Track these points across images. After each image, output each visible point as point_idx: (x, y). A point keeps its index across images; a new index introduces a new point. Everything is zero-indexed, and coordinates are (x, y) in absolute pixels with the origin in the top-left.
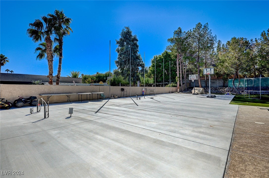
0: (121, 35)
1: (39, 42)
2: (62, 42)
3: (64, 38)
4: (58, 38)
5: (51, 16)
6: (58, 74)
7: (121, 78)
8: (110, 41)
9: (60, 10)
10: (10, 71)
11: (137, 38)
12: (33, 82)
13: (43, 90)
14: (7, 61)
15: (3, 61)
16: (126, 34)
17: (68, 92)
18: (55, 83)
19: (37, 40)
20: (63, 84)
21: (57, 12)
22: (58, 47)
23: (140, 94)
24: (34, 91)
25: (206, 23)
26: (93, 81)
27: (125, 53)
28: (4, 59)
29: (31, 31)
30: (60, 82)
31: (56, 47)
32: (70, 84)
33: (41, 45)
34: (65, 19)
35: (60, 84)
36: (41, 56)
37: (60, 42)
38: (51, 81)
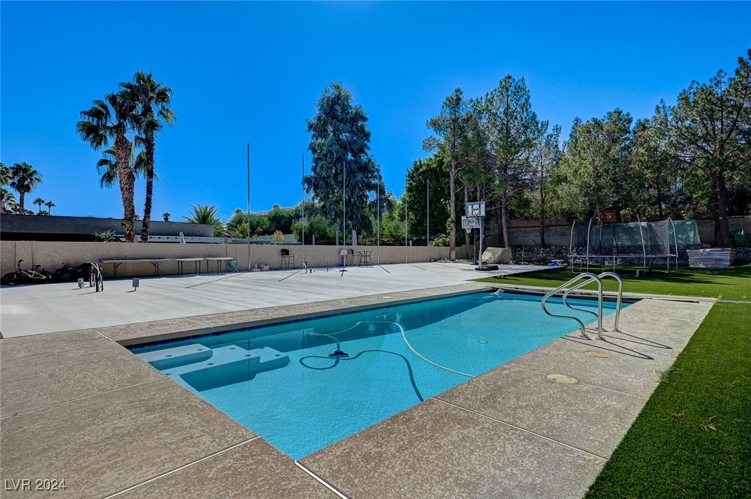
0: (319, 107)
1: (103, 148)
2: (153, 145)
3: (157, 135)
4: (144, 136)
5: (127, 87)
6: (145, 217)
7: (322, 221)
8: (248, 144)
9: (146, 73)
10: (46, 202)
11: (365, 112)
12: (97, 234)
13: (105, 252)
14: (39, 180)
15: (29, 180)
16: (332, 102)
17: (155, 257)
18: (138, 238)
19: (99, 143)
20: (155, 238)
21: (139, 78)
22: (145, 157)
23: (334, 264)
24: (89, 254)
25: (521, 78)
26: (261, 230)
27: (326, 156)
28: (31, 174)
29: (84, 126)
30: (150, 235)
31: (139, 156)
32: (172, 238)
33: (107, 154)
34: (157, 91)
35: (149, 240)
36: (108, 178)
37: (149, 144)
38: (130, 234)
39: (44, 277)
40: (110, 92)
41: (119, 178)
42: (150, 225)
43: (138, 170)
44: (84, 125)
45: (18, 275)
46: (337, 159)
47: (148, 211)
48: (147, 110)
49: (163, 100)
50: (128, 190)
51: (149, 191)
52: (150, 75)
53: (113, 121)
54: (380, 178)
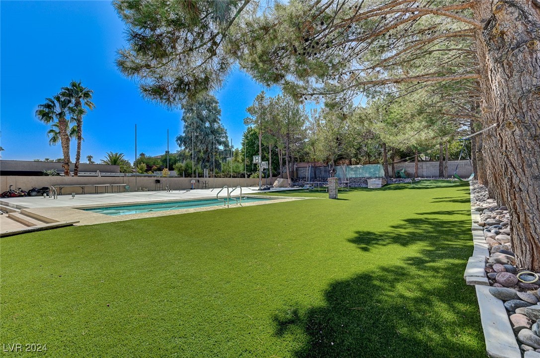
1: (51, 123)
2: (81, 122)
3: (84, 117)
4: (76, 117)
5: (66, 89)
6: (76, 162)
11: (217, 98)
12: (45, 172)
13: (55, 182)
17: (82, 184)
18: (72, 173)
19: (49, 121)
20: (82, 174)
21: (74, 85)
22: (76, 129)
24: (46, 182)
26: (156, 168)
27: (190, 125)
30: (79, 172)
31: (73, 128)
32: (93, 174)
33: (54, 127)
34: (84, 91)
35: (78, 175)
36: (54, 139)
37: (79, 121)
38: (67, 172)
39: (23, 194)
40: (56, 95)
41: (61, 141)
42: (79, 166)
43: (72, 135)
44: (40, 111)
45: (10, 193)
46: (197, 128)
47: (78, 159)
48: (78, 104)
49: (87, 97)
50: (66, 147)
51: (79, 147)
52: (80, 83)
53: (58, 109)
54: (227, 137)
